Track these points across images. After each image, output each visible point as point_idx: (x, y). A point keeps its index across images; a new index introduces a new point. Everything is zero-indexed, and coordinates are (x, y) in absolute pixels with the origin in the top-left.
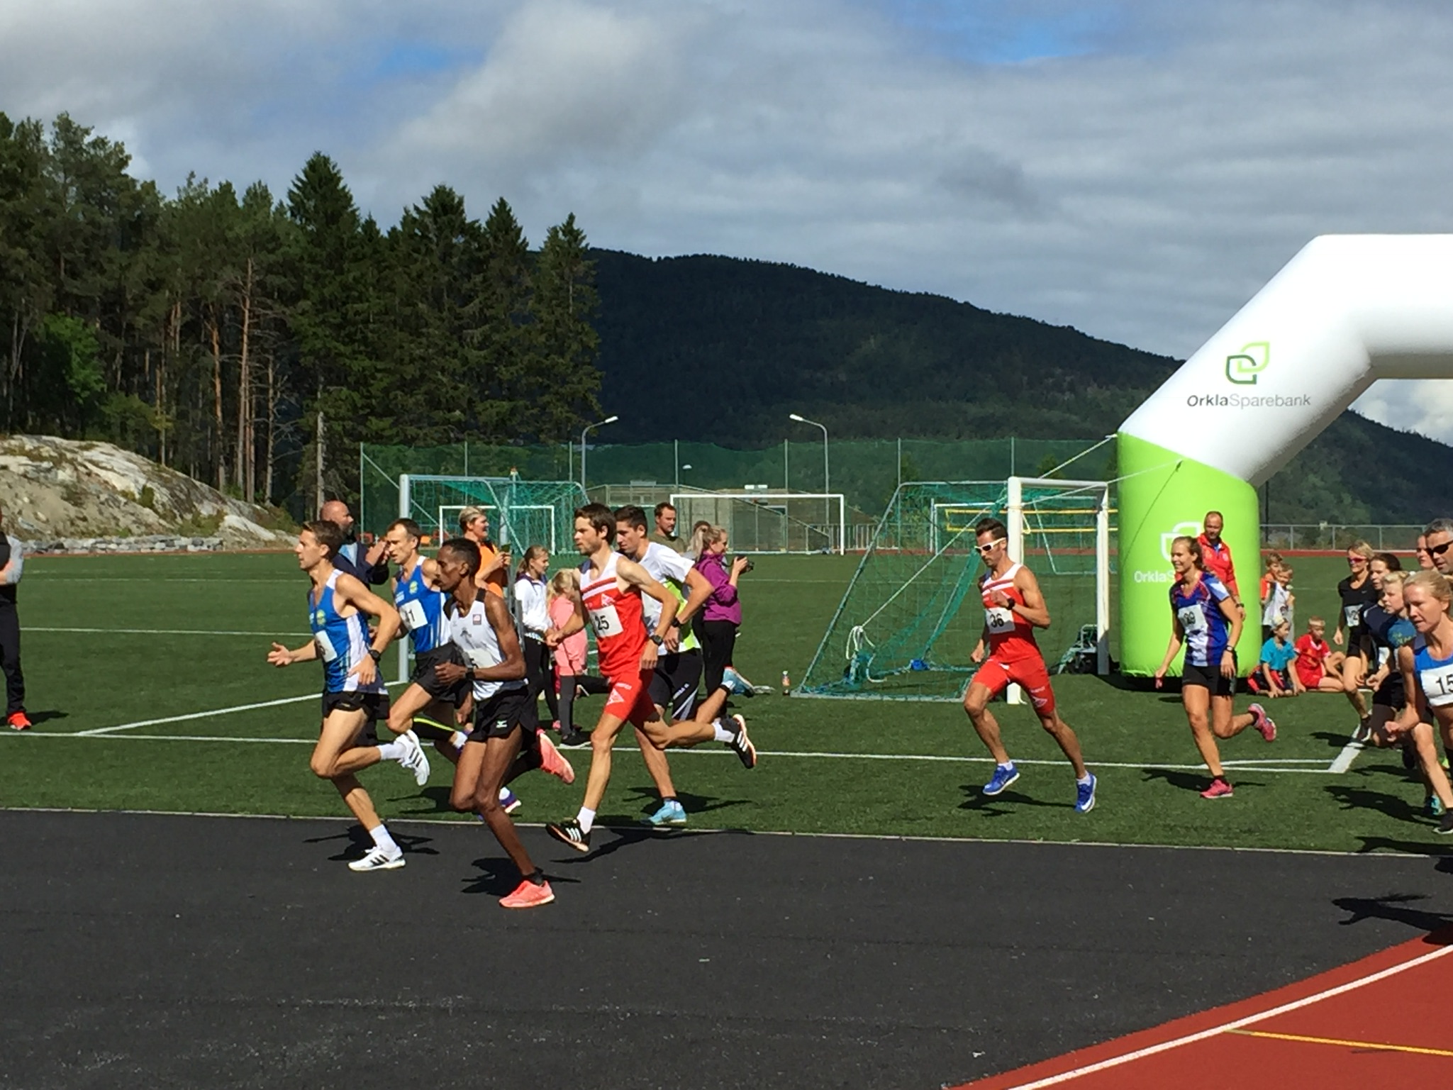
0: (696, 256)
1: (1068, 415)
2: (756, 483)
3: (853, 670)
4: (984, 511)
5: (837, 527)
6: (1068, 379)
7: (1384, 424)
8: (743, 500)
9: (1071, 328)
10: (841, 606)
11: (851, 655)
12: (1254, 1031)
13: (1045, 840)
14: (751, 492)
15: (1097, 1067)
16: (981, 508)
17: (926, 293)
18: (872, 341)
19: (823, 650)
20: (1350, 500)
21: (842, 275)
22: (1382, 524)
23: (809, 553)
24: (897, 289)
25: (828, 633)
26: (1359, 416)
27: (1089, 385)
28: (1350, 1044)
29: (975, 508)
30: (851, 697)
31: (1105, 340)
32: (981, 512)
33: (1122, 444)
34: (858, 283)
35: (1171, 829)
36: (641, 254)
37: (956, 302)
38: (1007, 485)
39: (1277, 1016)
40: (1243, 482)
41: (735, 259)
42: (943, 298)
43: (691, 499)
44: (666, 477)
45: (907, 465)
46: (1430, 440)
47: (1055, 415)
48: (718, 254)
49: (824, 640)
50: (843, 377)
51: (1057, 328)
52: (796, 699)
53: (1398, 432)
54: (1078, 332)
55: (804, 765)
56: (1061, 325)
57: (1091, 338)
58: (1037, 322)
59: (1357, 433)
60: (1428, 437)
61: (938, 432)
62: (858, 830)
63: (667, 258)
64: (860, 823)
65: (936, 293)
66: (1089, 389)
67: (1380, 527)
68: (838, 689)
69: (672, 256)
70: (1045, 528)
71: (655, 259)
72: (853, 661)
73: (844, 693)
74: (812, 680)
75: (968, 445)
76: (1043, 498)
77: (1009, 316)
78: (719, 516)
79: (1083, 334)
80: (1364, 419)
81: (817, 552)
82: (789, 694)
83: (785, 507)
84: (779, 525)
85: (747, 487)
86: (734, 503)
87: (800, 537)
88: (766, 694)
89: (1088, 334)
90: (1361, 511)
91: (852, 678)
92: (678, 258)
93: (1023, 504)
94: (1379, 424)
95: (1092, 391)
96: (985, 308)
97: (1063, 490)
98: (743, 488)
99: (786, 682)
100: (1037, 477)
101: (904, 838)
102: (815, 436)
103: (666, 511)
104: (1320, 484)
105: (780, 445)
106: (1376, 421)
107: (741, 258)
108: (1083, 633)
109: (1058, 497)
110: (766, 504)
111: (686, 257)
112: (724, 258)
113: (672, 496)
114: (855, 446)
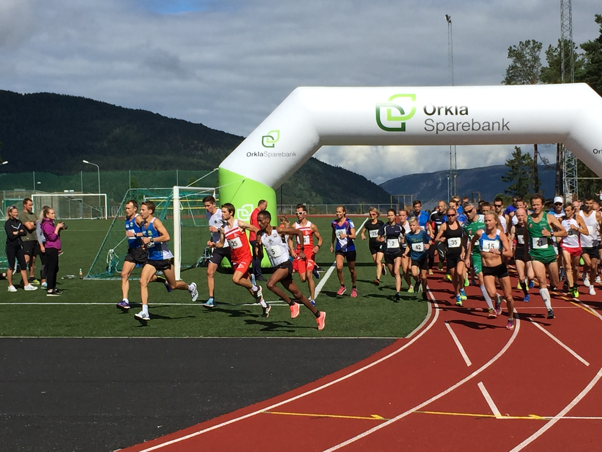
0: (41, 93)
1: (200, 160)
2: (68, 189)
3: (110, 268)
4: (164, 200)
5: (104, 208)
6: (200, 145)
7: (328, 163)
8: (63, 197)
9: (201, 124)
10: (104, 241)
11: (109, 261)
12: (273, 412)
13: (189, 336)
14: (67, 193)
15: (208, 430)
16: (163, 199)
17: (140, 109)
18: (118, 130)
19: (97, 259)
20: (315, 195)
21: (105, 102)
22: (328, 204)
23: (92, 219)
24: (128, 108)
25: (98, 252)
26: (318, 160)
27: (209, 148)
28: (311, 415)
29: (160, 199)
30: (109, 279)
31: (215, 129)
32: (163, 201)
33: (220, 172)
34: (112, 105)
35: (241, 330)
36: (17, 92)
37: (153, 113)
38: (173, 190)
39: (282, 405)
40: (270, 188)
41: (59, 95)
42: (148, 111)
43: (41, 197)
44: (30, 187)
45: (133, 181)
46: (346, 170)
47: (195, 160)
48: (51, 92)
49: (97, 255)
50: (106, 145)
51: (196, 124)
52: (85, 280)
53: (333, 167)
54: (204, 126)
55: (89, 308)
56: (197, 123)
57: (210, 129)
58: (187, 122)
59: (317, 167)
60: (345, 169)
61: (147, 167)
62: (111, 335)
63: (29, 94)
64: (112, 332)
65: (145, 110)
66: (209, 149)
67: (327, 205)
68: (103, 276)
69: (31, 93)
70: (191, 207)
71: (23, 94)
72: (110, 264)
73: (106, 277)
74: (92, 273)
75: (159, 173)
76: (189, 195)
77: (175, 119)
78: (53, 203)
79: (206, 127)
80: (320, 161)
81: (96, 218)
82: (82, 278)
83: (82, 199)
84: (79, 207)
85: (65, 191)
86: (60, 198)
87: (88, 212)
88: (72, 278)
89: (208, 127)
90: (319, 199)
91: (110, 271)
92: (34, 94)
93: (180, 197)
94: (326, 164)
95: (210, 150)
96: (166, 116)
97: (197, 191)
98: (63, 191)
99: (81, 273)
100: (185, 186)
101: (130, 338)
102: (94, 170)
103: (29, 202)
104: (303, 188)
105: (79, 173)
106: (325, 162)
107: (61, 94)
108: (206, 250)
109: (196, 194)
110: (73, 198)
111: (37, 94)
112: (53, 94)
113: (32, 195)
114: (111, 173)
